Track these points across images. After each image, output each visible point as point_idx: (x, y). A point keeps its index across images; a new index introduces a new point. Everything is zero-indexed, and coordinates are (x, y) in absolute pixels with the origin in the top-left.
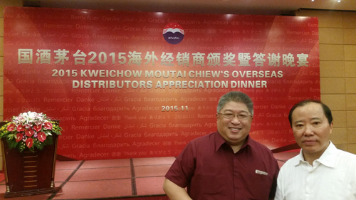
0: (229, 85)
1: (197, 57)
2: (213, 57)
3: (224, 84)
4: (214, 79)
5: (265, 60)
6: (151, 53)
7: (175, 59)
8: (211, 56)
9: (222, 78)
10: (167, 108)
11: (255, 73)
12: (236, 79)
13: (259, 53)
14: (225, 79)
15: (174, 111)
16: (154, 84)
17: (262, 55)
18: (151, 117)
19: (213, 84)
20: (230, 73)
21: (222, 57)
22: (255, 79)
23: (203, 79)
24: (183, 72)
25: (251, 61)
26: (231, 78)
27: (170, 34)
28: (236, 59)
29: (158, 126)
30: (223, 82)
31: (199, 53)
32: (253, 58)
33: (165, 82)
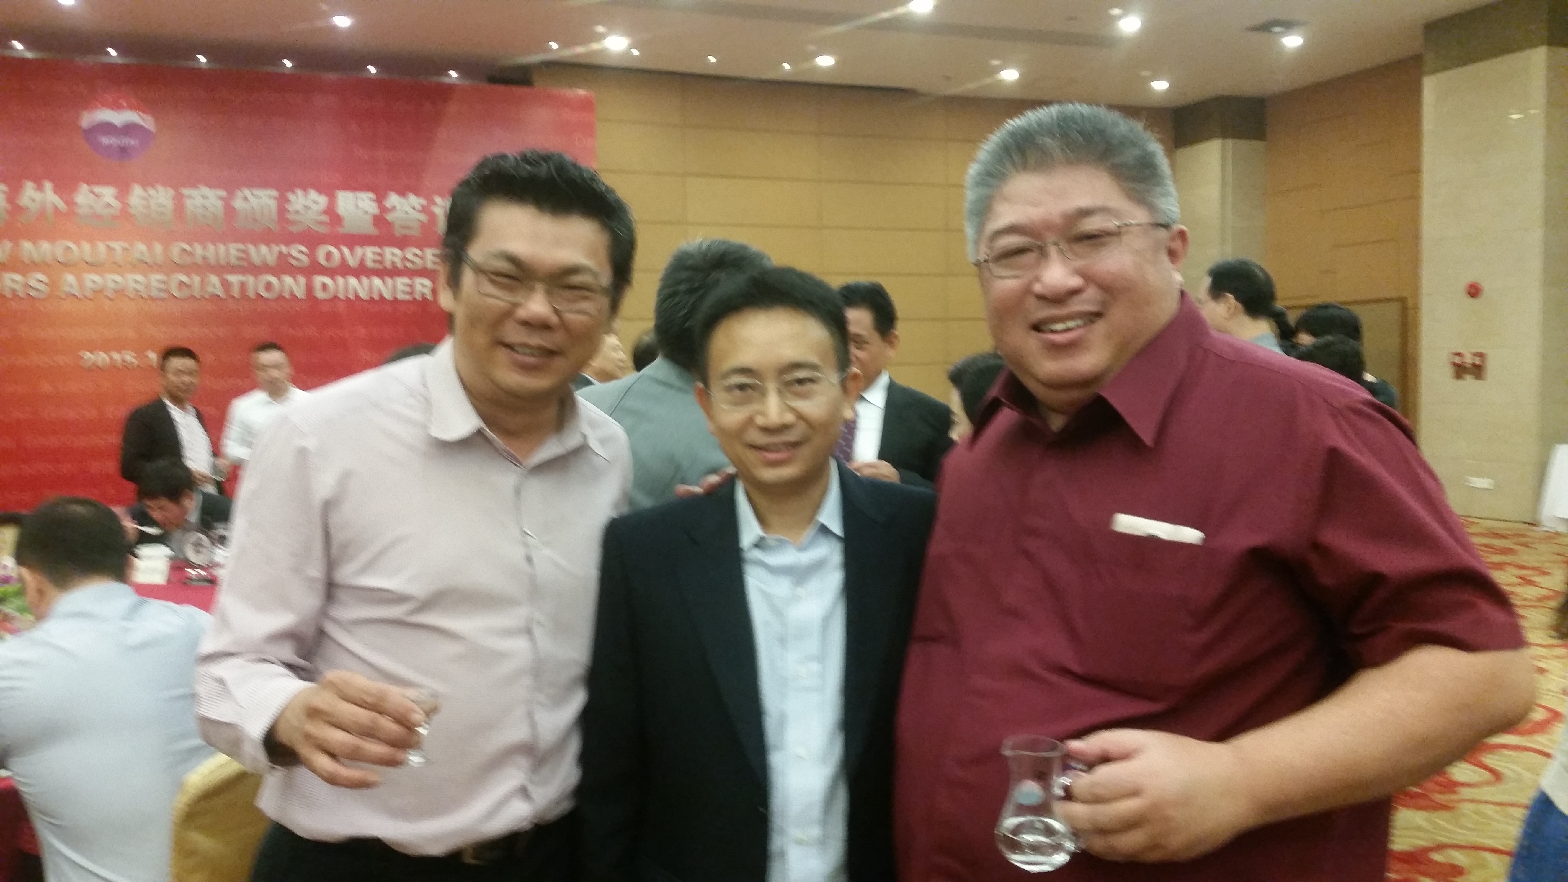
0: (310, 289)
1: (199, 201)
2: (254, 202)
3: (294, 285)
4: (256, 270)
5: (423, 218)
6: (40, 188)
7: (126, 205)
8: (246, 199)
9: (283, 267)
10: (101, 358)
11: (392, 255)
12: (331, 272)
13: (402, 193)
14: (293, 271)
15: (126, 367)
16: (53, 285)
17: (415, 201)
18: (46, 388)
19: (255, 285)
20: (312, 255)
21: (282, 201)
22: (394, 272)
23: (221, 269)
24: (150, 248)
25: (379, 220)
26: (314, 268)
27: (107, 128)
28: (331, 211)
29: (71, 414)
30: (288, 280)
31: (205, 190)
32: (383, 209)
33: (92, 279)
